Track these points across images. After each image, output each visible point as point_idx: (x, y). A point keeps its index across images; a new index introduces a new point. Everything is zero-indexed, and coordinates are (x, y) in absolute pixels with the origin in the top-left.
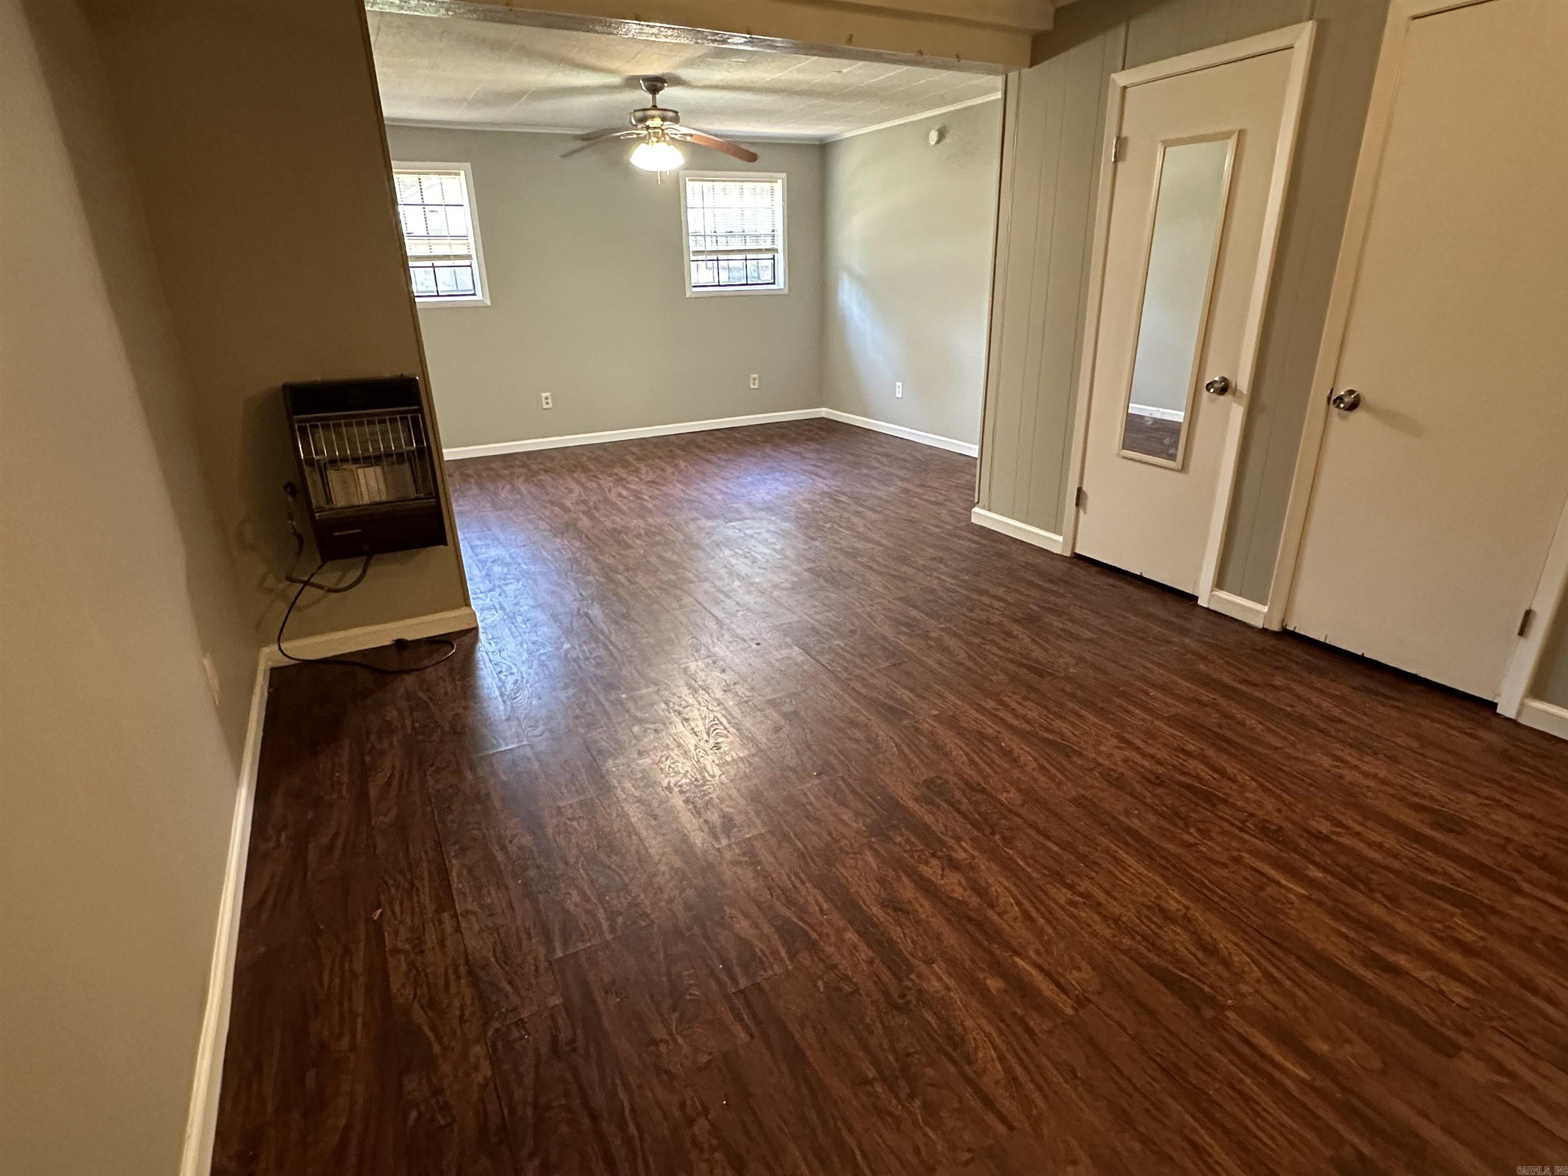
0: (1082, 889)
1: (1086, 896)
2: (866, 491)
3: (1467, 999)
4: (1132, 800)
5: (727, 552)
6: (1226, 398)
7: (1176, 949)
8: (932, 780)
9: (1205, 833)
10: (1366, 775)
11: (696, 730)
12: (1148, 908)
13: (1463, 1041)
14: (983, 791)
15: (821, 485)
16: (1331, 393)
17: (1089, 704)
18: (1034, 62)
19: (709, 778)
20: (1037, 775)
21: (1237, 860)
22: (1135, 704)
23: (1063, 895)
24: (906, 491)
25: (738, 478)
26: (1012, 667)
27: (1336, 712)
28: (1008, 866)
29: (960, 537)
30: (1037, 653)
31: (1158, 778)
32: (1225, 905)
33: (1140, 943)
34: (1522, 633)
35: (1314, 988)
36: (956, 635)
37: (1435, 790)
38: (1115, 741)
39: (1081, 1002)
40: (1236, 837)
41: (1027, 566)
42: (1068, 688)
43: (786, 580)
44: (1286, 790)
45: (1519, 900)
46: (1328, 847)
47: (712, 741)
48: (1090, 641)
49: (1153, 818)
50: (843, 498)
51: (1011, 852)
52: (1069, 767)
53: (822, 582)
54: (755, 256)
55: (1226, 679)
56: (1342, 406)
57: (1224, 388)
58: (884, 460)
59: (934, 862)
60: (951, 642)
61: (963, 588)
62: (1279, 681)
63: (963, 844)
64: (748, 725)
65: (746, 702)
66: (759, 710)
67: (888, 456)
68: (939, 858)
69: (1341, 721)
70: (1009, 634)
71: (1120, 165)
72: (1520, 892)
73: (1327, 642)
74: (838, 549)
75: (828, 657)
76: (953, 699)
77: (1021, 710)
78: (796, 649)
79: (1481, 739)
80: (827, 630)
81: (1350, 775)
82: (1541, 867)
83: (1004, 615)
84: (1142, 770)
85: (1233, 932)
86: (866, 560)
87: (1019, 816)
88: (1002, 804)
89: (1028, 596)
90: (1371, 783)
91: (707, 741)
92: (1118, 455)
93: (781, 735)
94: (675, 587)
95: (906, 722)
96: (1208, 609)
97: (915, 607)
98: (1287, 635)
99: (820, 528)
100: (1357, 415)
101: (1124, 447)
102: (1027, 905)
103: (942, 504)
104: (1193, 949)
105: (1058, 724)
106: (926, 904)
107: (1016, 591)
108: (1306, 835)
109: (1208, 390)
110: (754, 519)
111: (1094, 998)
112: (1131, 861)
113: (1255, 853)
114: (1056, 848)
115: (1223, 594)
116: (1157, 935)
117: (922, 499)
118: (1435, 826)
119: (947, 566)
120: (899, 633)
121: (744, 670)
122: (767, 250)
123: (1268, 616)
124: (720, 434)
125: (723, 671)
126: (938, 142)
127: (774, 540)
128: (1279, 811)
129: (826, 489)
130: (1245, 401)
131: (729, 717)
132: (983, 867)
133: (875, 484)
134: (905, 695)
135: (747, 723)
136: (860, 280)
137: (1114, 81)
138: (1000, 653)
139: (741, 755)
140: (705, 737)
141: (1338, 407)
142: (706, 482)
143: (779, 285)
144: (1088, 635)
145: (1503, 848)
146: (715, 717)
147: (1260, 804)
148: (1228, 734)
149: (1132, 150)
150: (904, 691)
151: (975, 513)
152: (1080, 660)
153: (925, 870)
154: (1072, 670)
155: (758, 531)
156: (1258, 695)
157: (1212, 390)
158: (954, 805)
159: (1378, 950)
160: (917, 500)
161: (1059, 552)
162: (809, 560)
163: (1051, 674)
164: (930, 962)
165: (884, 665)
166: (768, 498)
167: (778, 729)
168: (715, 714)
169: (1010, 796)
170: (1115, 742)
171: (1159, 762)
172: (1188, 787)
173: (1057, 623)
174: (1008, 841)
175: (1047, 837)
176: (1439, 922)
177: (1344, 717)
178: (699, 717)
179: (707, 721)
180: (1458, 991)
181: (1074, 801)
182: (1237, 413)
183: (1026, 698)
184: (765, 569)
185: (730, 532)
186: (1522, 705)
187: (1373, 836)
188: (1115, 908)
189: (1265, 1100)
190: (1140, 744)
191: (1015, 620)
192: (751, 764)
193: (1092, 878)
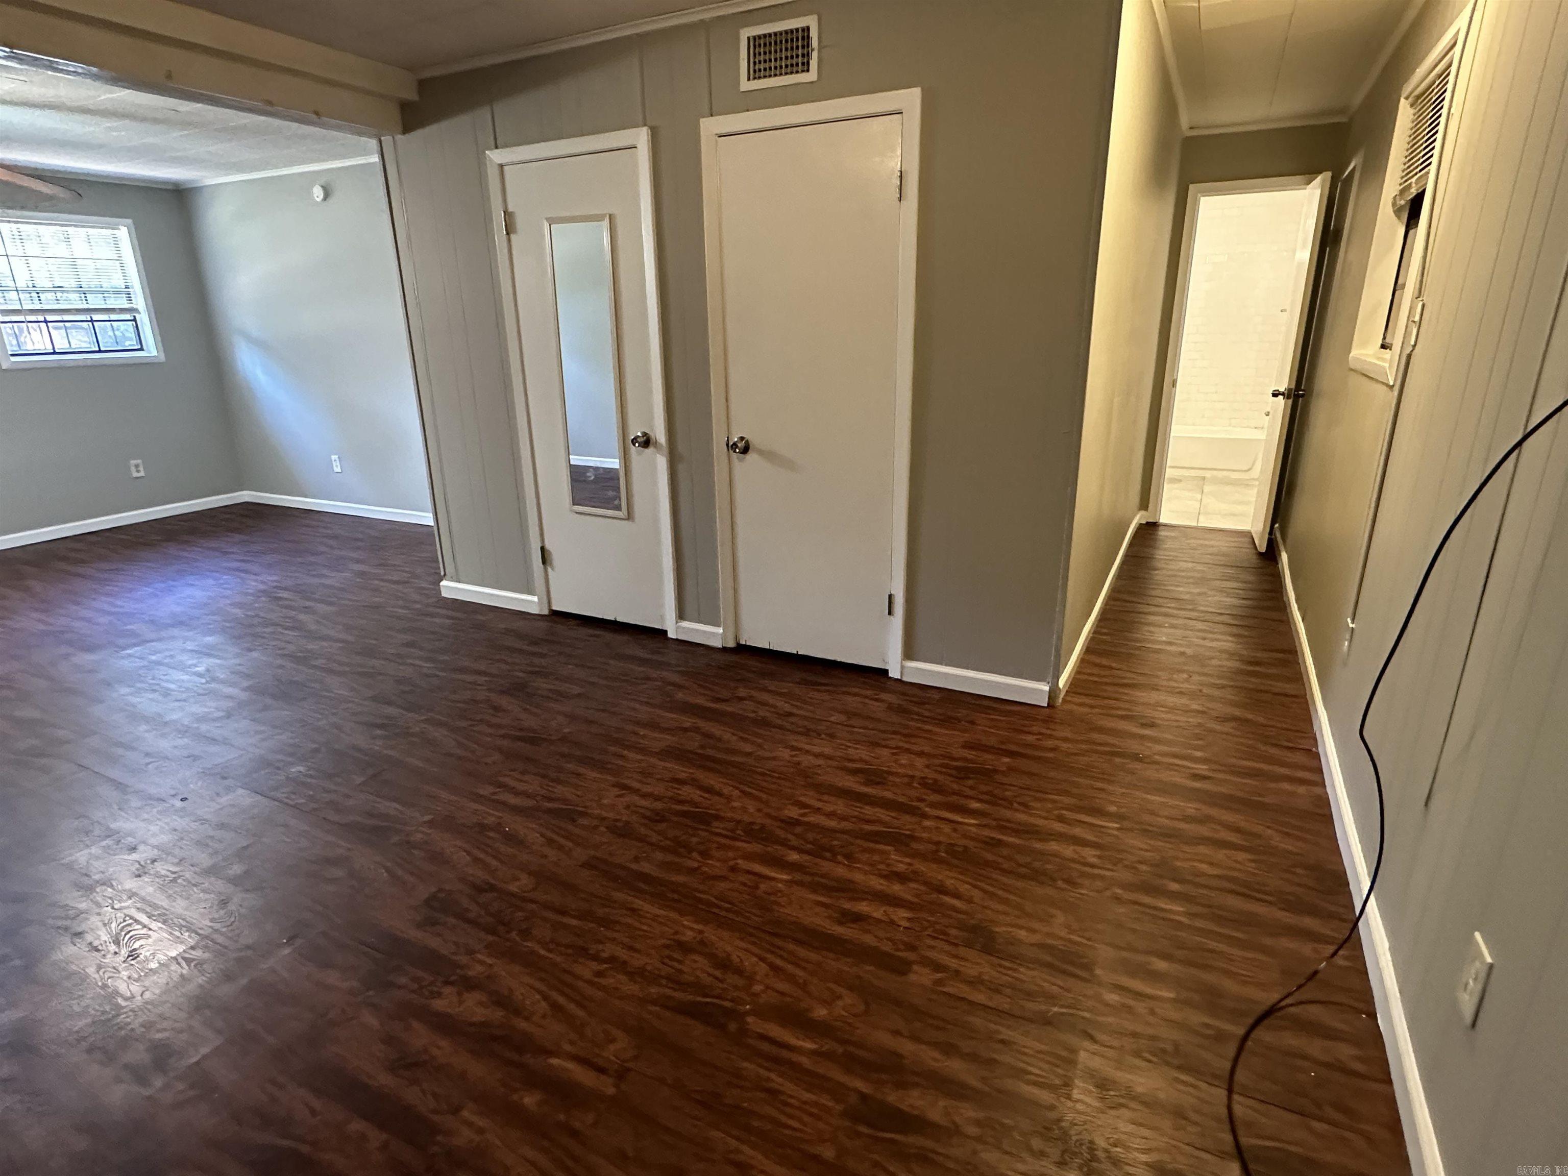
0: (604, 955)
1: (612, 959)
2: (316, 581)
3: (909, 919)
4: (640, 845)
5: (124, 690)
6: (650, 450)
7: (697, 977)
8: (433, 897)
9: (705, 854)
10: (817, 756)
11: (96, 943)
12: (667, 947)
13: (911, 956)
14: (492, 888)
15: (253, 584)
16: (728, 440)
17: (584, 761)
18: (407, 129)
19: (123, 1003)
20: (547, 851)
21: (733, 869)
22: (629, 747)
23: (586, 969)
24: (362, 574)
25: (131, 590)
26: (505, 743)
27: (787, 707)
28: (530, 962)
29: (432, 615)
30: (530, 722)
31: (657, 814)
32: (730, 916)
33: (666, 986)
34: (890, 613)
35: (807, 961)
36: (441, 724)
37: (863, 753)
38: (616, 789)
39: (621, 1075)
40: (730, 848)
41: (508, 632)
42: (565, 750)
43: (217, 709)
44: (761, 789)
45: (927, 823)
46: (798, 830)
47: (124, 952)
48: (579, 695)
49: (659, 856)
50: (285, 594)
51: (529, 944)
52: (577, 831)
53: (269, 701)
54: (105, 317)
55: (701, 701)
56: (737, 450)
57: (646, 442)
58: (331, 542)
59: (447, 990)
60: (438, 734)
61: (442, 670)
62: (742, 692)
63: (479, 956)
64: (180, 911)
65: (174, 880)
66: (195, 885)
67: (335, 537)
68: (451, 983)
69: (790, 714)
70: (497, 709)
71: (513, 236)
72: (925, 816)
73: (771, 648)
74: (285, 655)
75: (285, 790)
76: (444, 795)
77: (521, 787)
78: (240, 791)
79: (882, 701)
80: (280, 757)
81: (807, 761)
82: (935, 791)
83: (489, 690)
84: (642, 811)
85: (742, 939)
86: (324, 661)
87: (533, 901)
88: (513, 895)
89: (514, 663)
90: (821, 762)
91: (116, 953)
92: (572, 511)
93: (232, 907)
94: (42, 755)
95: (395, 839)
96: (677, 640)
97: (390, 703)
98: (742, 650)
99: (255, 636)
100: (751, 457)
101: (575, 503)
102: (555, 995)
103: (407, 582)
104: (711, 970)
105: (560, 790)
106: (443, 1043)
107: (499, 661)
108: (783, 825)
109: (634, 445)
110: (160, 640)
111: (630, 1065)
112: (647, 907)
113: (748, 857)
114: (574, 922)
115: (685, 624)
116: (680, 971)
117: (382, 580)
118: (868, 783)
119: (421, 649)
120: (374, 738)
121: (164, 838)
122: (122, 310)
123: (724, 636)
124: (93, 538)
125: (133, 849)
126: (325, 199)
127: (194, 662)
128: (759, 810)
129: (262, 587)
130: (665, 450)
131: (148, 909)
132: (504, 973)
133: (325, 572)
134: (391, 808)
135: (179, 906)
136: (259, 344)
137: (491, 160)
138: (490, 731)
139: (174, 954)
140: (113, 948)
141: (735, 451)
142: (78, 604)
143: (149, 352)
144: (576, 690)
145: (909, 785)
146: (126, 915)
147: (744, 809)
148: (710, 752)
149: (520, 222)
150: (388, 804)
151: (443, 586)
152: (572, 718)
153: (439, 1005)
154: (566, 730)
155: (167, 653)
156: (730, 709)
157: (637, 445)
158: (462, 916)
159: (847, 905)
160: (376, 582)
161: (537, 613)
162: (248, 676)
163: (545, 739)
164: (456, 1111)
165: (359, 780)
166: (178, 609)
167: (224, 903)
168: (126, 911)
169: (522, 883)
170: (616, 791)
171: (658, 798)
172: (685, 814)
173: (542, 684)
174: (525, 934)
175: (563, 913)
176: (882, 863)
177: (795, 711)
178: (100, 924)
179: (113, 925)
180: (901, 915)
181: (586, 865)
182: (662, 462)
183: (523, 773)
184: (185, 700)
185: (126, 663)
186: (902, 667)
187: (829, 808)
188: (638, 961)
189: (789, 1087)
190: (636, 785)
191: (502, 692)
192: (188, 961)
193: (614, 939)
